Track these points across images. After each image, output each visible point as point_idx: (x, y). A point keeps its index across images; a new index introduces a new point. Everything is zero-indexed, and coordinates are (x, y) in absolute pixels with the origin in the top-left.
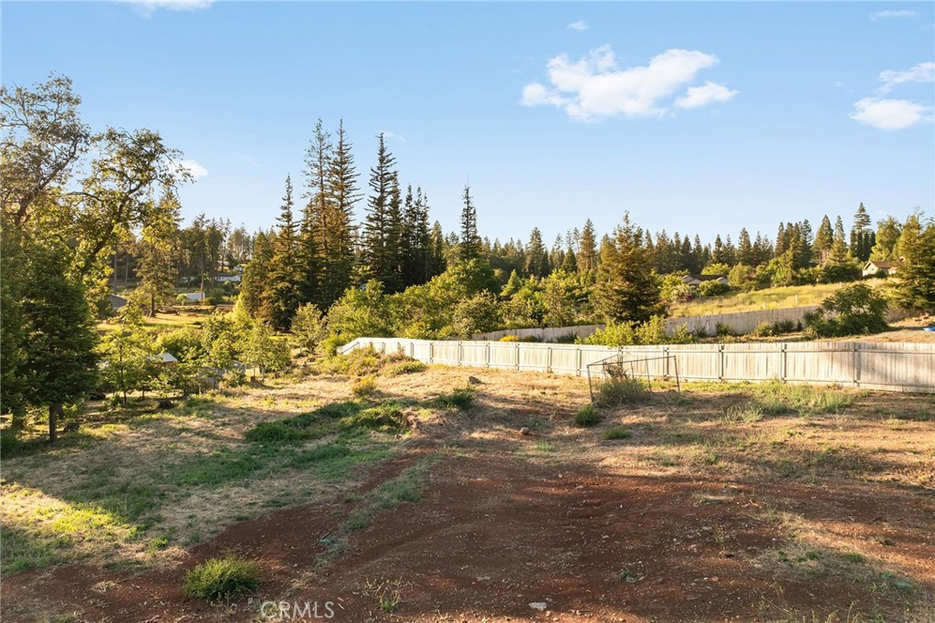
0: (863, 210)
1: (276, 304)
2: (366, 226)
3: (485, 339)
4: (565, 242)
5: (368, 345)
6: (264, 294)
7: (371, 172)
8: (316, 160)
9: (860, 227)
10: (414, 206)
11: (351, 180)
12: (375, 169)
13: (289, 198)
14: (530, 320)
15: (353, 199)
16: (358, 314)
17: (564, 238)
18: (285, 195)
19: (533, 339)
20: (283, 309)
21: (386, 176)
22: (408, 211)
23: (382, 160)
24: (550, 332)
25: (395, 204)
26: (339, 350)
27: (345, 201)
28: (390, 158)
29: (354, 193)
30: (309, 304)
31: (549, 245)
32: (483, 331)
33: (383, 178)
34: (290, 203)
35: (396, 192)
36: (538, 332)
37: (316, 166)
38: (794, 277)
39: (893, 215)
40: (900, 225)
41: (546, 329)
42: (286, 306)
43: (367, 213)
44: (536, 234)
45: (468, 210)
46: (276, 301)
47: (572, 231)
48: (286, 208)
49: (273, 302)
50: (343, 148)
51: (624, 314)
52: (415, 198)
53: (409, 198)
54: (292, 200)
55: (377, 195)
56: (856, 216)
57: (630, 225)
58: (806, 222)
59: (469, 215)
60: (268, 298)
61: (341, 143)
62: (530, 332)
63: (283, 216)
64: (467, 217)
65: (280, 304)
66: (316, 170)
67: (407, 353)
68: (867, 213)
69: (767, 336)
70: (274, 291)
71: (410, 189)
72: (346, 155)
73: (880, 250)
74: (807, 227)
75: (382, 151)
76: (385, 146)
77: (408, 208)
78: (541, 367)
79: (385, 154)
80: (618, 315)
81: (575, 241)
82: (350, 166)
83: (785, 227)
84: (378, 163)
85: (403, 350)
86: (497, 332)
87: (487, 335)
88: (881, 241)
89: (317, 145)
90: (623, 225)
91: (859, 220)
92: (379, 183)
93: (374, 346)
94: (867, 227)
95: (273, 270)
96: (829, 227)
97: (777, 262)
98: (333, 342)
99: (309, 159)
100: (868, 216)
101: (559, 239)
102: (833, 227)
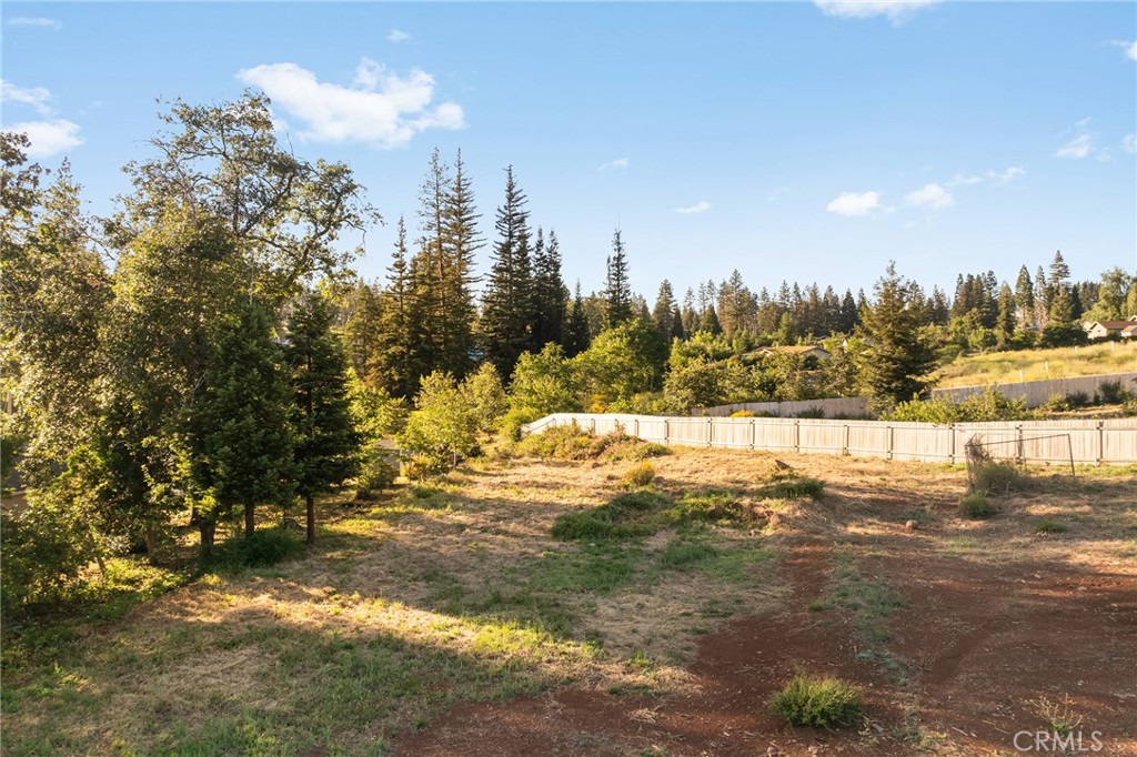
0: (1060, 259)
1: (388, 372)
2: (491, 278)
3: (707, 415)
4: (697, 297)
5: (570, 423)
6: (372, 361)
7: (498, 213)
8: (431, 197)
9: (1056, 280)
10: (545, 253)
11: (472, 222)
12: (502, 209)
13: (401, 245)
14: (758, 393)
15: (475, 244)
16: (537, 384)
17: (696, 293)
18: (397, 239)
19: (766, 415)
20: (396, 378)
21: (515, 218)
22: (538, 260)
23: (510, 198)
24: (787, 406)
25: (523, 251)
26: (524, 428)
27: (465, 247)
28: (520, 195)
29: (474, 237)
30: (434, 372)
31: (679, 300)
32: (707, 406)
33: (512, 220)
34: (404, 250)
35: (523, 238)
36: (773, 406)
37: (433, 205)
38: (1007, 341)
39: (1120, 267)
40: (1129, 278)
41: (783, 403)
42: (400, 374)
43: (493, 263)
44: (667, 288)
45: (619, 258)
46: (387, 369)
47: (706, 284)
48: (398, 256)
49: (382, 371)
50: (462, 183)
51: (894, 385)
52: (547, 244)
53: (540, 244)
54: (405, 246)
55: (504, 240)
56: (1052, 266)
57: (895, 278)
58: (991, 273)
59: (618, 265)
60: (376, 366)
61: (459, 176)
62: (763, 406)
63: (395, 265)
64: (618, 267)
65: (393, 372)
66: (433, 211)
67: (630, 432)
68: (1065, 262)
69: (1062, 410)
70: (385, 356)
71: (540, 233)
72: (466, 192)
73: (1105, 308)
74: (992, 279)
75: (511, 187)
76: (514, 180)
77: (538, 256)
78: (835, 448)
79: (514, 191)
80: (886, 386)
81: (709, 296)
82: (470, 205)
83: (965, 280)
84: (506, 201)
85: (623, 429)
86: (722, 407)
87: (710, 410)
88: (1106, 297)
89: (433, 180)
90: (887, 277)
91: (1056, 271)
92: (507, 226)
93: (579, 423)
94: (1065, 280)
95: (381, 332)
96: (1028, 280)
97: (961, 323)
98: (516, 418)
99: (424, 196)
100: (1066, 267)
101: (690, 293)
102: (1033, 280)
